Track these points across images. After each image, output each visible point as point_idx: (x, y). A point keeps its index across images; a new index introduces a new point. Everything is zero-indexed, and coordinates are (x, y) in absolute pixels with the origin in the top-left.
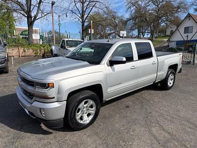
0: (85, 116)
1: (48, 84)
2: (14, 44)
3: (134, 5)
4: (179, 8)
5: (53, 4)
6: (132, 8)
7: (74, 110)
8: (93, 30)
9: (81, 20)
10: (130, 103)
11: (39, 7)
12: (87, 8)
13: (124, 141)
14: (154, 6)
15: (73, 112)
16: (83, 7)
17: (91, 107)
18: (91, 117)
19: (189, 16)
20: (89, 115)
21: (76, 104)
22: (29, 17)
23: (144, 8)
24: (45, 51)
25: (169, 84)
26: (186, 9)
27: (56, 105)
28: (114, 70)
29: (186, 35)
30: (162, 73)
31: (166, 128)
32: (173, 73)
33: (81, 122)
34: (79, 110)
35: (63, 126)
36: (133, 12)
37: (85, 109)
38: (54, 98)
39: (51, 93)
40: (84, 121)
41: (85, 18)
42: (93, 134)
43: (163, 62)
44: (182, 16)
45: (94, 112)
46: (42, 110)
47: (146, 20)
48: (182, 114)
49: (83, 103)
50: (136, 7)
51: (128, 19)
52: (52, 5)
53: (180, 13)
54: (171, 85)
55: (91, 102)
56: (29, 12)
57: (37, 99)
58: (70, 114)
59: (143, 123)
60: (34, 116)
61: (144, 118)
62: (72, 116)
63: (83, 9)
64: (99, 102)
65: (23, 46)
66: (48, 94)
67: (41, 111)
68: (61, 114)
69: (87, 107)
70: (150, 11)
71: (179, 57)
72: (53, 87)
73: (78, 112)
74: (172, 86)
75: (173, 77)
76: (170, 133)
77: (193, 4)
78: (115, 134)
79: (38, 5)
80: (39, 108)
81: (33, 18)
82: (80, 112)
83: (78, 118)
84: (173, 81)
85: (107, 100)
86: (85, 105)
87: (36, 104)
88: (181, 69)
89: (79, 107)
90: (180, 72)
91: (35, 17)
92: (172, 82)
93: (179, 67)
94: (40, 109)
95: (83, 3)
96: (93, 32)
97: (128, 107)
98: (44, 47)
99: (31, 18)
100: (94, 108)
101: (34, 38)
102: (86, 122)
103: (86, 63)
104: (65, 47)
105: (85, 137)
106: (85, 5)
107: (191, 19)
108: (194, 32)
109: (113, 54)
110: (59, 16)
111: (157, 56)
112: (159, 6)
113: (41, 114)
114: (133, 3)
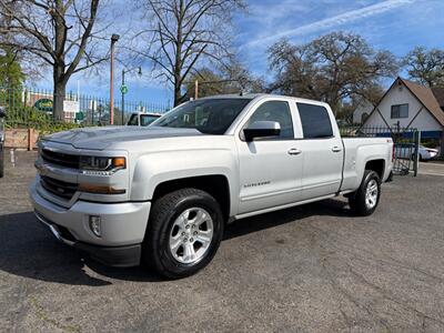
0: (189, 247)
1: (114, 159)
2: (19, 120)
3: (285, 58)
4: (377, 66)
5: (114, 39)
6: (281, 65)
7: (166, 226)
9: (173, 79)
10: (287, 236)
11: (82, 47)
12: (186, 55)
13: (278, 300)
14: (327, 63)
15: (164, 230)
16: (179, 51)
17: (204, 227)
18: (202, 251)
19: (399, 83)
20: (197, 245)
21: (173, 213)
22: (59, 64)
23: (307, 64)
25: (367, 202)
26: (393, 69)
27: (128, 208)
28: (253, 150)
29: (395, 121)
30: (353, 174)
31: (371, 279)
32: (375, 178)
33: (181, 259)
34: (177, 228)
35: (138, 263)
36: (284, 71)
37: (189, 230)
38: (124, 192)
39: (119, 179)
40: (187, 258)
41: (181, 75)
42: (206, 286)
43: (355, 151)
44: (386, 83)
45: (209, 239)
46: (94, 219)
47: (311, 88)
48: (401, 257)
49: (187, 213)
50: (290, 62)
51: (271, 85)
52: (113, 43)
53: (380, 78)
54: (372, 206)
55: (204, 215)
56: (59, 55)
57: (85, 196)
58: (156, 233)
59: (318, 270)
60: (72, 239)
61: (319, 261)
62: (161, 240)
63: (178, 56)
64: (221, 217)
65: (39, 125)
66: (111, 182)
67: (91, 222)
68: (137, 233)
69: (194, 225)
70: (319, 73)
71: (386, 147)
72: (124, 166)
73: (174, 235)
74: (374, 207)
75: (375, 188)
76: (378, 288)
77: (405, 63)
78: (256, 287)
79: (80, 42)
80: (86, 215)
81: (66, 68)
82: (179, 235)
83: (174, 247)
84: (375, 196)
85: (238, 217)
86: (191, 221)
87: (79, 207)
88: (391, 174)
89: (178, 222)
90: (389, 180)
91: (72, 66)
92: (373, 199)
93: (388, 168)
94: (91, 216)
95: (179, 44)
97: (281, 242)
99: (64, 66)
100: (210, 231)
101: (65, 110)
102: (190, 261)
103: (195, 131)
105: (188, 292)
106: (184, 48)
108: (411, 115)
109: (251, 117)
111: (342, 136)
112: (338, 62)
113: (92, 229)
114: (283, 53)
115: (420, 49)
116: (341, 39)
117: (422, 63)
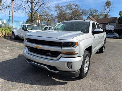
4: (82, 13)
8: (39, 21)
12: (35, 6)
19: (89, 17)
20: (86, 67)
24: (6, 33)
36: (58, 13)
50: (60, 11)
72: (78, 45)
77: (88, 12)
95: (32, 3)
96: (39, 22)
98: (5, 30)
100: (88, 63)
103: (80, 32)
104: (26, 30)
107: (90, 19)
110: (9, 11)
113: (68, 66)
114: (58, 8)
115: (91, 9)
116: (74, 5)
117: (92, 12)
